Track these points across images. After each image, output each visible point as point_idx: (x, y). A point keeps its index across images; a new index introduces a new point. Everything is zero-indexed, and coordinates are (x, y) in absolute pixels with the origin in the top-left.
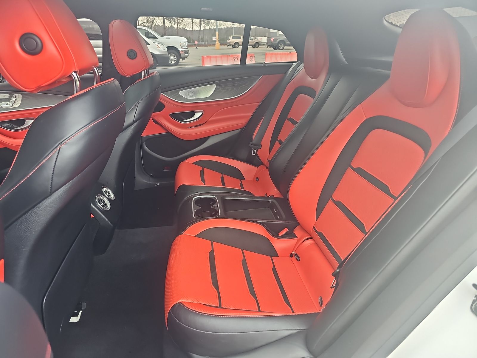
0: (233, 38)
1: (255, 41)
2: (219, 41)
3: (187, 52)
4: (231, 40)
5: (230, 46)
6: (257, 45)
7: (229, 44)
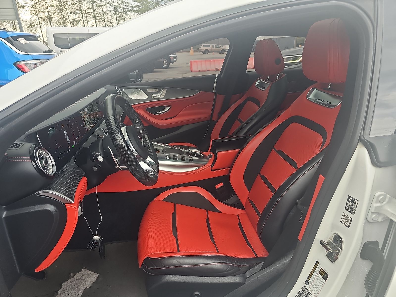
0: (204, 46)
1: (221, 49)
2: (193, 49)
3: (176, 58)
4: (202, 48)
5: (201, 53)
6: (223, 52)
7: (200, 51)
